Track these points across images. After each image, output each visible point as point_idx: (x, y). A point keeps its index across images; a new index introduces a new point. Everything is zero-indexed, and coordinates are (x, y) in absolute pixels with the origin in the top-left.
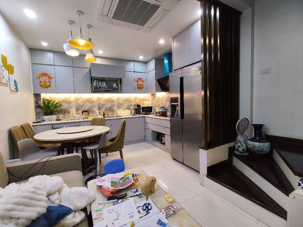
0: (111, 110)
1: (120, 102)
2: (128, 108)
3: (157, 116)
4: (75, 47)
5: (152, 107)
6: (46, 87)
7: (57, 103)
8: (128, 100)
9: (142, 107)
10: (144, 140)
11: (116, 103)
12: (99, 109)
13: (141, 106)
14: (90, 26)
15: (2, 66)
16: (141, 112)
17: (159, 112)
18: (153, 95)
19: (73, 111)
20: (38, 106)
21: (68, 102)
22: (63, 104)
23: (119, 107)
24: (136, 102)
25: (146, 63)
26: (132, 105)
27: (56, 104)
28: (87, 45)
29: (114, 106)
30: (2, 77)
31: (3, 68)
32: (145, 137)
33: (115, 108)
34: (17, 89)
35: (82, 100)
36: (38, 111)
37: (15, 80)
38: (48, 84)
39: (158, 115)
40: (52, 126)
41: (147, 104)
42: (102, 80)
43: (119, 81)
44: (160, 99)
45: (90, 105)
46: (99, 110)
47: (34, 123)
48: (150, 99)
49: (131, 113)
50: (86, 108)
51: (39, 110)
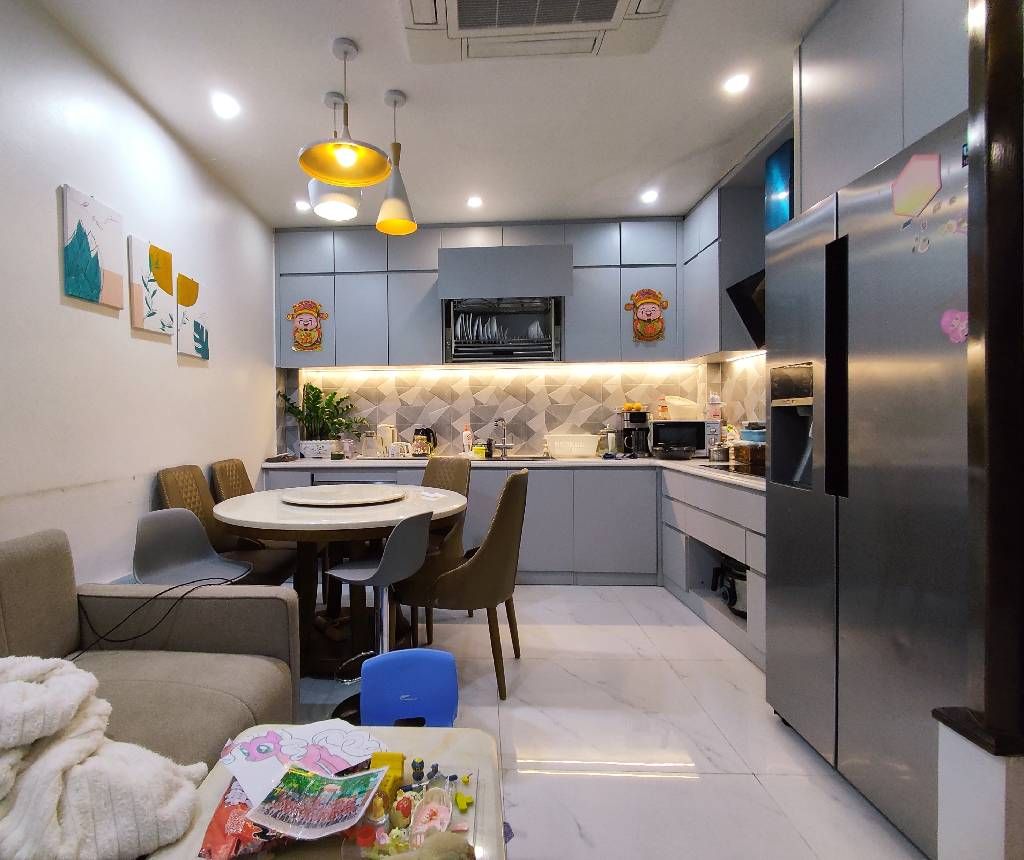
0: (520, 430)
1: (557, 400)
2: (593, 426)
3: (726, 468)
4: (333, 183)
5: (703, 424)
6: (310, 344)
7: (342, 400)
8: (593, 392)
9: (655, 424)
10: (653, 576)
11: (540, 405)
12: (476, 423)
13: (652, 419)
14: (399, 96)
15: (151, 280)
16: (650, 444)
17: (738, 449)
18: (718, 367)
19: (386, 427)
20: (287, 408)
21: (374, 396)
22: (361, 403)
23: (551, 422)
24: (628, 401)
25: (679, 219)
26: (609, 414)
27: (338, 403)
28: (376, 169)
29: (532, 414)
30: (146, 311)
31: (154, 286)
32: (659, 562)
33: (537, 424)
34: (204, 353)
35: (417, 389)
36: (290, 424)
37: (196, 324)
38: (315, 335)
39: (732, 463)
40: (313, 476)
41: (681, 409)
42: (485, 311)
43: (553, 310)
44: (750, 388)
45: (444, 409)
46: (474, 428)
47: (268, 460)
48: (702, 387)
49: (602, 445)
50: (431, 418)
51: (292, 421)
